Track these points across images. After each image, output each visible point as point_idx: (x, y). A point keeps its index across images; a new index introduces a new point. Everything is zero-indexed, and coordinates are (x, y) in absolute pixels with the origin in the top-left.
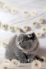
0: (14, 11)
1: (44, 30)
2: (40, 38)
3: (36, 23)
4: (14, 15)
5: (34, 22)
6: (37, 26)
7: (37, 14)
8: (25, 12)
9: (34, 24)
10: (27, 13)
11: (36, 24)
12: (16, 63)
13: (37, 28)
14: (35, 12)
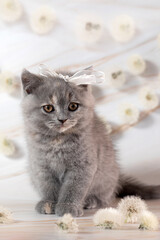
0: (43, 19)
1: (148, 98)
2: (132, 125)
3: (120, 73)
4: (41, 35)
5: (116, 71)
6: (126, 83)
7: (138, 32)
8: (89, 26)
9: (115, 76)
10: (97, 27)
11: (122, 78)
13: (123, 91)
14: (128, 26)
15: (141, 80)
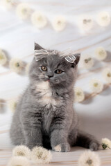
0: (59, 22)
1: (109, 75)
2: (98, 94)
3: (90, 59)
6: (94, 66)
9: (86, 61)
12: (43, 156)
15: (103, 64)
